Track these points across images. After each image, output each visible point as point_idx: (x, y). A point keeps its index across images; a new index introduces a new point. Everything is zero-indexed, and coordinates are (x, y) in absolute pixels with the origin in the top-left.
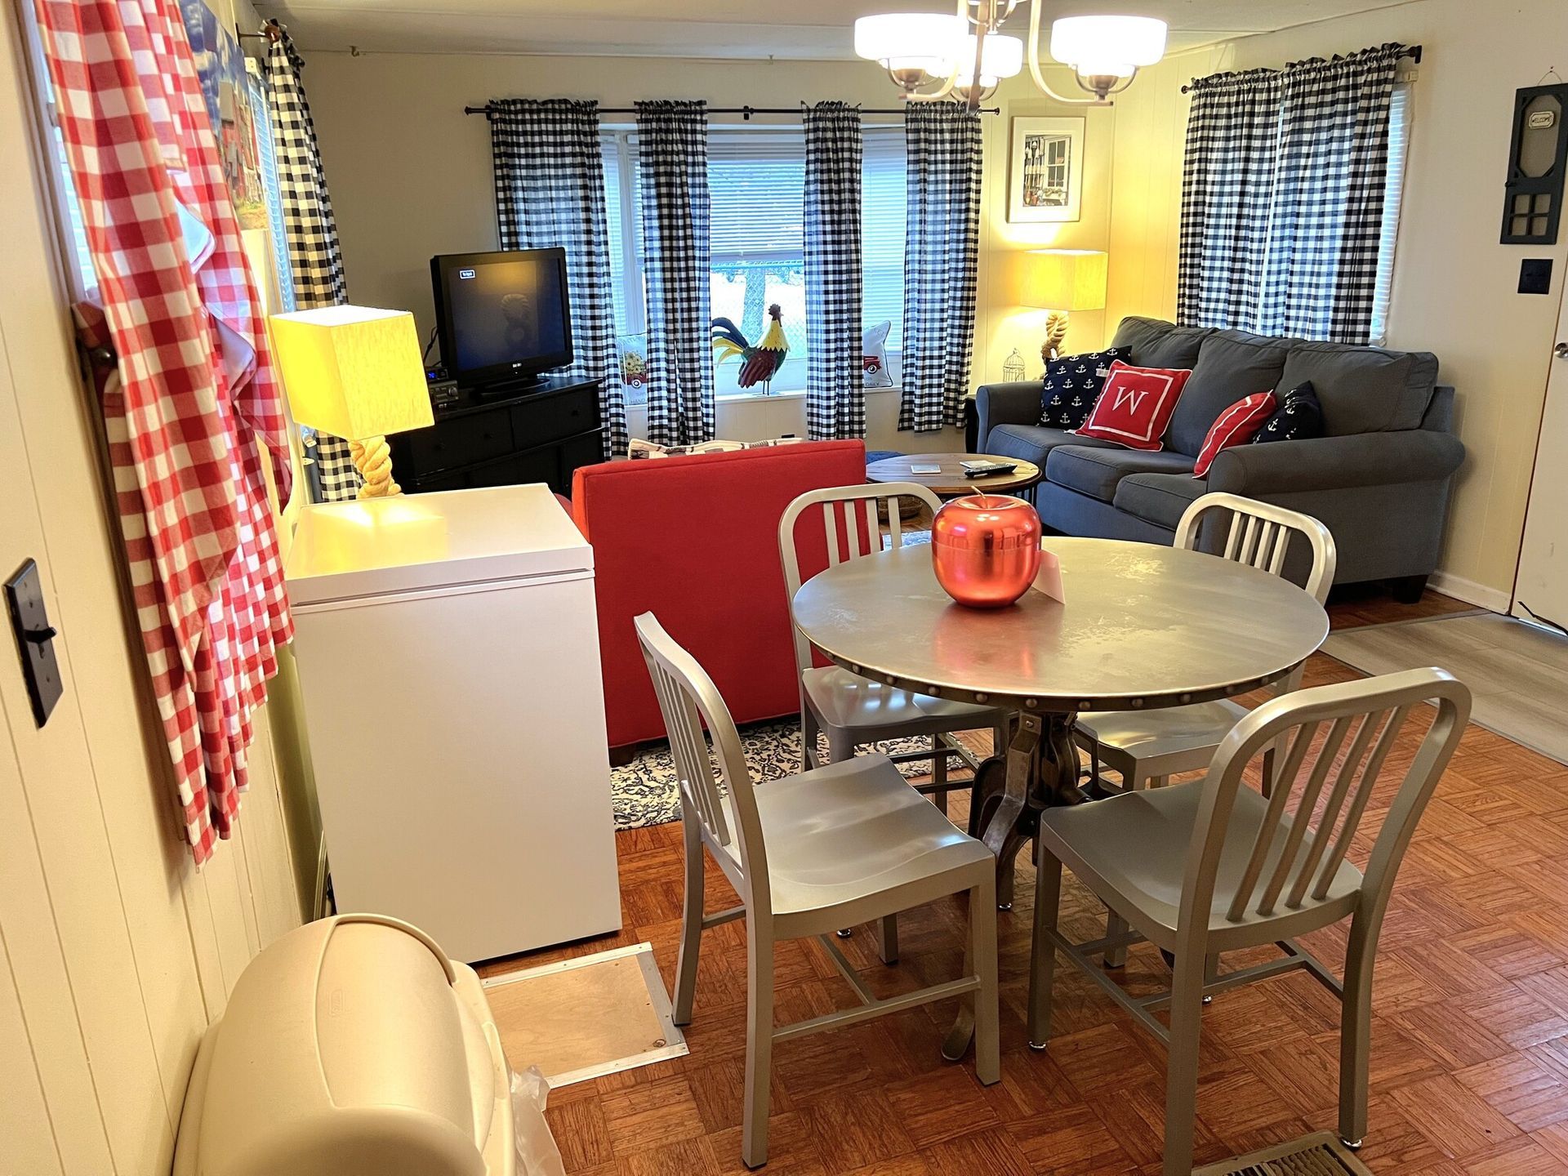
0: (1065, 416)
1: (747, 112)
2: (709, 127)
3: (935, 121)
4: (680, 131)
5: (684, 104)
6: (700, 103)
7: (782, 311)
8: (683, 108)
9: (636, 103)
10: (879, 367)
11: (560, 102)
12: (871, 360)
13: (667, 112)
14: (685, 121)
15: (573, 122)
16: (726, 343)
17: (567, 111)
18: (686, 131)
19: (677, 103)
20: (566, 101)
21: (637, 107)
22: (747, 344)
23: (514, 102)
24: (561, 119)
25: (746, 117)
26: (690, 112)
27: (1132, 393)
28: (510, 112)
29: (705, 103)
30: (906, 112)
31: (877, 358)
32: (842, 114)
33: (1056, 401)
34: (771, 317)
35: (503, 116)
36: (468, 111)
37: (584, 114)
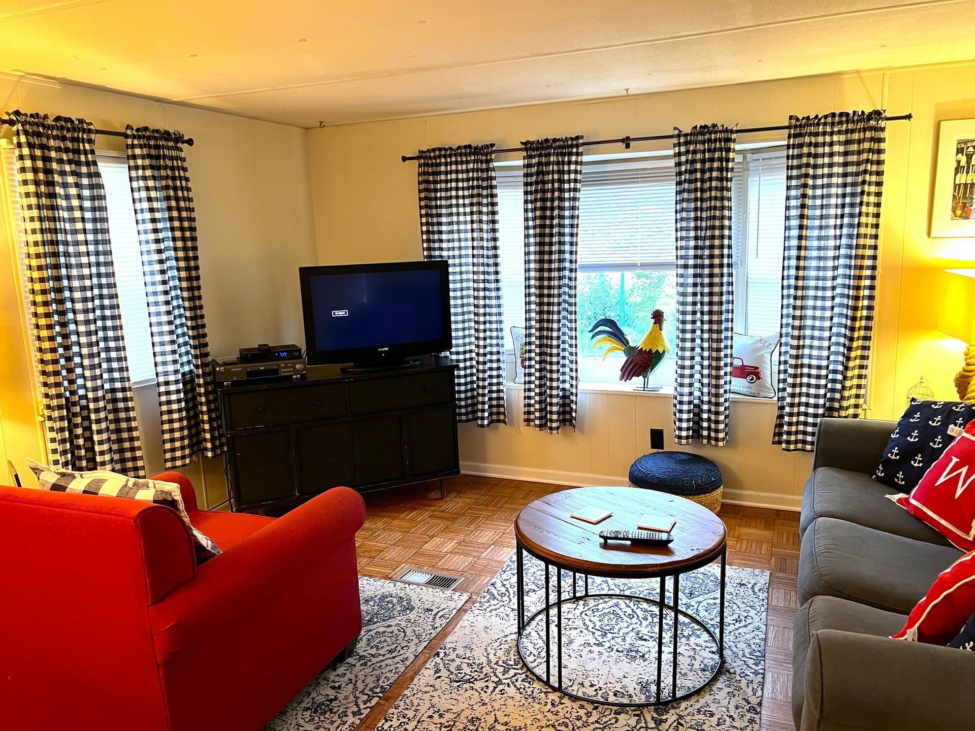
0: (900, 475)
1: (627, 142)
2: (585, 158)
3: (824, 133)
4: (558, 163)
5: (562, 140)
6: (577, 138)
7: (665, 317)
8: (561, 143)
9: (522, 143)
10: (759, 378)
11: (465, 147)
12: (752, 370)
13: (546, 148)
14: (563, 154)
15: (474, 162)
16: (610, 340)
17: (470, 154)
18: (563, 163)
19: (555, 140)
20: (470, 146)
21: (523, 146)
22: (628, 343)
23: (434, 150)
24: (467, 160)
25: (628, 146)
26: (568, 147)
27: (964, 470)
28: (430, 158)
29: (582, 137)
30: (789, 127)
31: (757, 368)
32: (713, 136)
33: (894, 455)
34: (653, 320)
35: (426, 161)
36: (404, 159)
37: (482, 155)
